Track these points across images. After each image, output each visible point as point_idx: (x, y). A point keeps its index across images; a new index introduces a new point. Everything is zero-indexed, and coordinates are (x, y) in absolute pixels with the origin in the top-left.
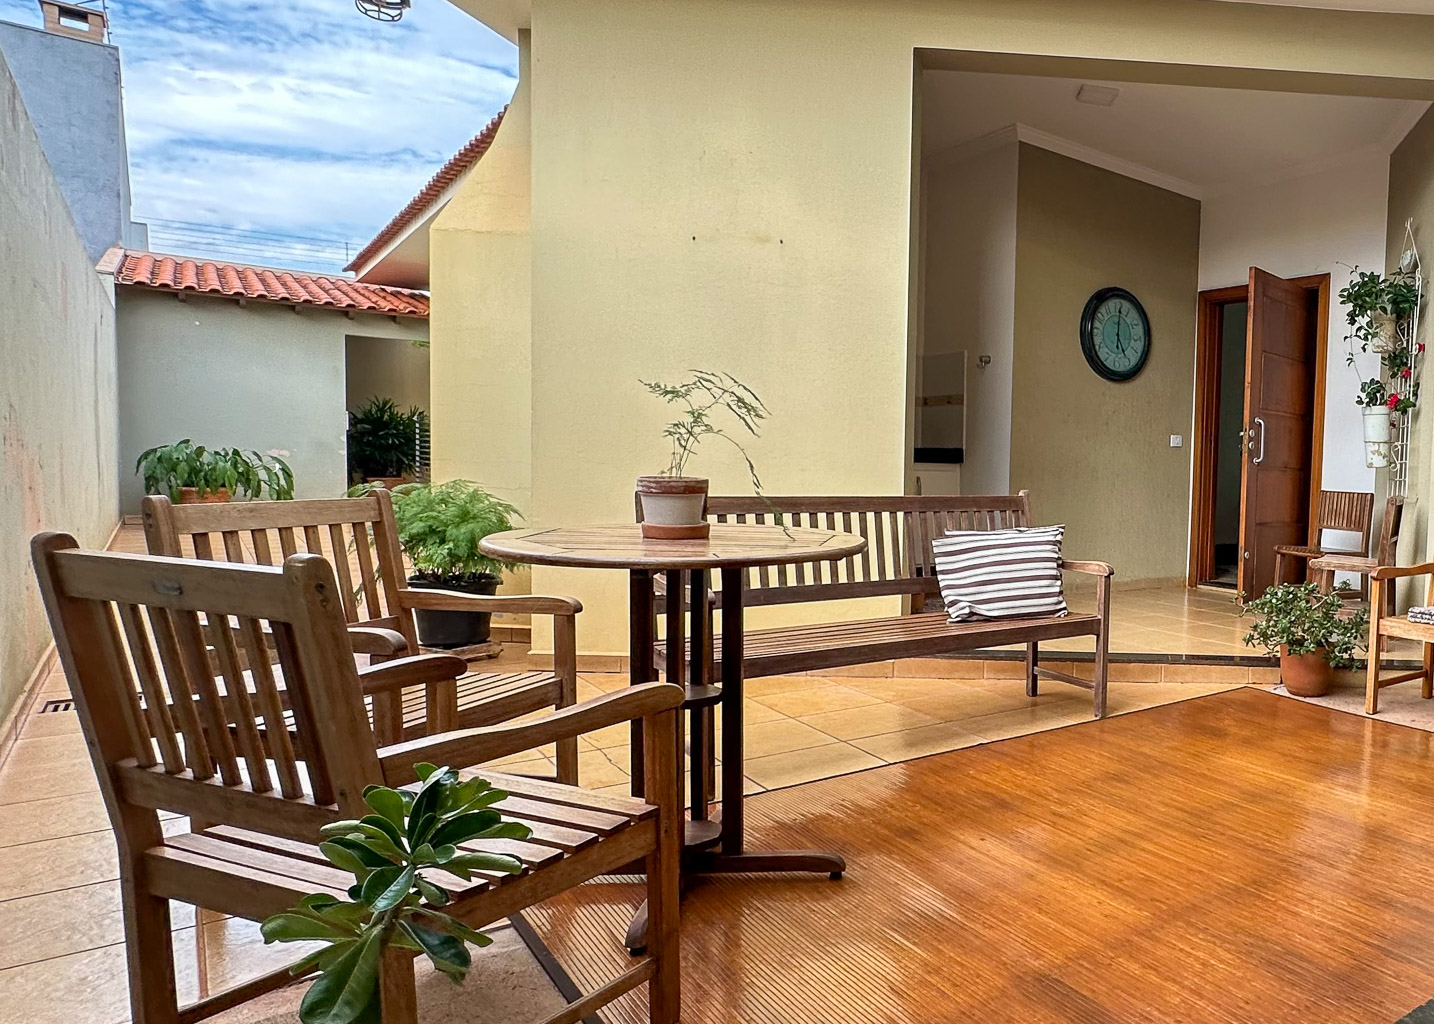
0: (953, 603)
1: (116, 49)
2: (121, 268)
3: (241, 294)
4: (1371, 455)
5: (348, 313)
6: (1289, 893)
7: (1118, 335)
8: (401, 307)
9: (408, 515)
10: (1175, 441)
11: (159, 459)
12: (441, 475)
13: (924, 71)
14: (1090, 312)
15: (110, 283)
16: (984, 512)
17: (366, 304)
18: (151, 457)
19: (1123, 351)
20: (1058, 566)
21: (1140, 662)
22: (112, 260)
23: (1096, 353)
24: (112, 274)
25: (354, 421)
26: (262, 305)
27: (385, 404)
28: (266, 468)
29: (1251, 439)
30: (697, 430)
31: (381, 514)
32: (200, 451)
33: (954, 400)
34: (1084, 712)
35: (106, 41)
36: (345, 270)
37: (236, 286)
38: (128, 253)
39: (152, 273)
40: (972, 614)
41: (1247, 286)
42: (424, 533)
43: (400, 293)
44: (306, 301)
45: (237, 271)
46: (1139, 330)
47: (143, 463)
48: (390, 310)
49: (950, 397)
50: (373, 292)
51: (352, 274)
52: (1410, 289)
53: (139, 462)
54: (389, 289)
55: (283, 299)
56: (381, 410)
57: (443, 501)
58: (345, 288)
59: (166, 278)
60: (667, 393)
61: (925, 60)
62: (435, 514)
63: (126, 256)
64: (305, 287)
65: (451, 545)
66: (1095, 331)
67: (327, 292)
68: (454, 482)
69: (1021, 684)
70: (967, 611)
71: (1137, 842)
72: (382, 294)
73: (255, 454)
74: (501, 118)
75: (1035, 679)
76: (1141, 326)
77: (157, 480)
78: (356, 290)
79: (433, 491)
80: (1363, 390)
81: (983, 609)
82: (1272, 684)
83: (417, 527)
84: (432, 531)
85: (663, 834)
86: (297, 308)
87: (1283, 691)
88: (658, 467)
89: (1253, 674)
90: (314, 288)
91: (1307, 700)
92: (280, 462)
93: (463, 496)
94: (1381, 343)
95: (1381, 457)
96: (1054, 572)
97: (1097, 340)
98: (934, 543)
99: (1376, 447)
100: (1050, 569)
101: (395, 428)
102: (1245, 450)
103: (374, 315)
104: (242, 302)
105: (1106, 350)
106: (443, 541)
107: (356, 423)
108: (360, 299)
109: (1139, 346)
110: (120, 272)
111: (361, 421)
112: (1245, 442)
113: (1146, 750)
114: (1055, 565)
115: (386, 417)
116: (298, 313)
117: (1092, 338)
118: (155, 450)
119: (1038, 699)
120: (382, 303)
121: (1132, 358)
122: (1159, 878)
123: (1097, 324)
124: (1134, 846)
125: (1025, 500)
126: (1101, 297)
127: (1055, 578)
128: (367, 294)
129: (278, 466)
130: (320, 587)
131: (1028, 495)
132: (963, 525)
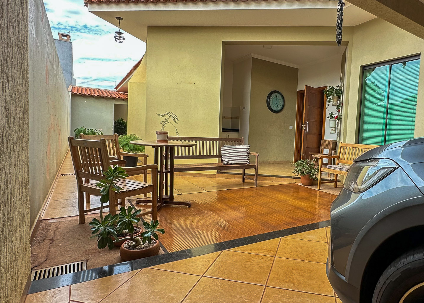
0: (224, 160)
1: (72, 43)
2: (72, 90)
3: (94, 95)
4: (331, 130)
5: (114, 99)
6: (273, 215)
7: (276, 102)
8: (125, 97)
9: (122, 141)
10: (291, 127)
11: (78, 130)
12: (129, 133)
13: (226, 45)
14: (269, 96)
15: (70, 93)
16: (233, 142)
17: (118, 97)
18: (76, 130)
19: (277, 106)
20: (248, 153)
21: (269, 176)
22: (70, 89)
23: (270, 106)
24: (70, 91)
25: (115, 123)
26: (98, 97)
27: (122, 119)
28: (98, 133)
29: (304, 127)
30: (166, 123)
31: (116, 138)
32: (86, 129)
33: (237, 118)
34: (253, 186)
35: (70, 41)
36: (114, 89)
37: (93, 93)
38: (73, 86)
39: (77, 91)
40: (228, 163)
41: (304, 90)
42: (125, 145)
43: (125, 94)
44: (106, 96)
45: (93, 90)
46: (282, 101)
47: (75, 132)
48: (123, 98)
49: (237, 117)
50: (120, 94)
51: (116, 90)
52: (340, 90)
53: (74, 131)
54: (123, 93)
55: (102, 96)
56: (121, 120)
57: (129, 138)
58: (114, 93)
59: (80, 92)
60: (161, 116)
61: (225, 43)
62: (127, 141)
63: (73, 87)
64: (106, 93)
65: (130, 147)
66: (270, 101)
67: (110, 94)
68: (131, 135)
69: (241, 180)
70: (227, 162)
71: (249, 206)
72: (121, 94)
73: (96, 130)
74: (142, 58)
75: (244, 178)
76: (282, 99)
77: (78, 135)
78: (116, 93)
79: (128, 136)
80: (329, 115)
81: (230, 162)
82: (299, 183)
83: (124, 143)
84: (127, 144)
85: (154, 190)
86: (105, 98)
87: (301, 185)
88: (159, 129)
89: (295, 181)
90: (108, 93)
91: (306, 186)
92: (101, 132)
93: (133, 137)
94: (334, 103)
95: (333, 131)
96: (246, 155)
97: (271, 103)
98: (221, 148)
99: (332, 129)
100: (246, 154)
101: (124, 124)
102: (303, 129)
103: (119, 99)
104: (94, 97)
105: (273, 106)
106: (129, 146)
107: (116, 123)
108: (117, 95)
109: (282, 104)
110: (72, 91)
111: (117, 123)
112: (303, 127)
113: (262, 193)
114: (247, 153)
115: (122, 122)
116: (105, 99)
117: (269, 103)
118: (77, 129)
119: (245, 183)
120: (121, 96)
121: (280, 107)
122: (250, 211)
123: (271, 99)
124: (248, 206)
125: (243, 139)
126: (271, 93)
127: (247, 156)
128: (118, 94)
129: (100, 132)
130: (104, 143)
131: (243, 138)
132: (228, 144)
